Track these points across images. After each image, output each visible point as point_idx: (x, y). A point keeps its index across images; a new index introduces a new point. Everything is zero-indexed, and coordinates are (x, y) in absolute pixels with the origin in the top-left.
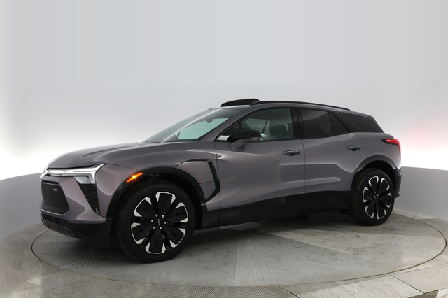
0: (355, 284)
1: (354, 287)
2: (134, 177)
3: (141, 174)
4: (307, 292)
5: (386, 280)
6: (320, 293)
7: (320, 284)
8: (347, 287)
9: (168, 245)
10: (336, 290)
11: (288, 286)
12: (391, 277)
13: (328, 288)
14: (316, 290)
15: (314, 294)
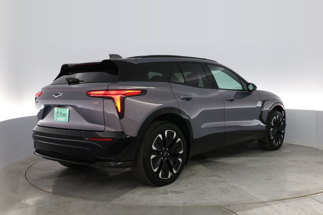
1: (280, 206)
4: (243, 210)
5: (306, 201)
6: (254, 211)
7: (254, 204)
8: (275, 206)
10: (266, 209)
11: (229, 206)
13: (260, 207)
14: (250, 209)
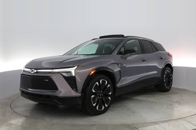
0: (166, 124)
2: (92, 72)
3: (95, 71)
4: (143, 127)
5: (181, 122)
6: (149, 128)
7: (149, 123)
8: (162, 124)
9: (105, 106)
10: (156, 126)
11: (134, 124)
12: (183, 120)
13: (153, 125)
14: (147, 126)
15: (146, 128)
